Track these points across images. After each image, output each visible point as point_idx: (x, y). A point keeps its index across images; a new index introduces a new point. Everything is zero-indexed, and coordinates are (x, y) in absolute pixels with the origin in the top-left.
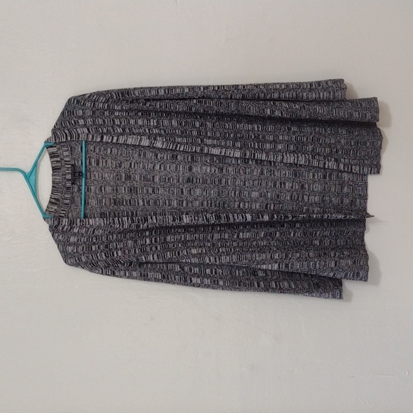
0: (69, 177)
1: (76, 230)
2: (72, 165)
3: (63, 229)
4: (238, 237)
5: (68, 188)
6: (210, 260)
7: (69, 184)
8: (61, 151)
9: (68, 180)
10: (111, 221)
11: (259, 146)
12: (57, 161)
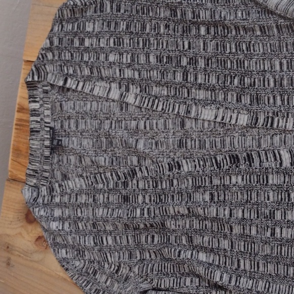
0: (47, 143)
1: (57, 200)
2: (51, 128)
3: (43, 201)
4: (273, 234)
5: (47, 158)
6: (221, 277)
7: (47, 153)
8: (42, 109)
9: (47, 147)
10: (93, 180)
11: (283, 101)
12: (37, 122)
